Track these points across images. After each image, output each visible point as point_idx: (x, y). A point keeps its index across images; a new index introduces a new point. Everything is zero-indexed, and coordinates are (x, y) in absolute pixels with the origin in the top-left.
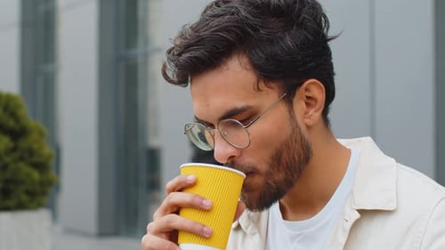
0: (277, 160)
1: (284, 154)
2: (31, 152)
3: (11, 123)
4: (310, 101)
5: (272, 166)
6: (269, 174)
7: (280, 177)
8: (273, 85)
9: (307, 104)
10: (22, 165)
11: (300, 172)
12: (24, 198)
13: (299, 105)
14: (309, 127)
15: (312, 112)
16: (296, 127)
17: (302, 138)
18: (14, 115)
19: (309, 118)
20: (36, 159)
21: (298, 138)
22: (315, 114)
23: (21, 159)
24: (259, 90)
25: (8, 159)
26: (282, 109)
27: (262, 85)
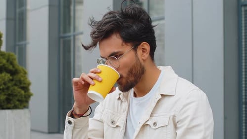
0: (131, 72)
1: (134, 70)
2: (20, 82)
3: (11, 67)
4: (144, 50)
5: (129, 75)
6: (128, 78)
7: (132, 79)
8: (129, 44)
9: (143, 52)
10: (16, 87)
11: (140, 77)
12: (17, 103)
13: (140, 52)
14: (144, 60)
15: (145, 54)
16: (138, 60)
17: (141, 64)
18: (12, 63)
19: (144, 57)
20: (22, 85)
21: (139, 64)
22: (146, 55)
23: (15, 85)
24: (123, 46)
25: (10, 84)
26: (133, 53)
27: (124, 44)
